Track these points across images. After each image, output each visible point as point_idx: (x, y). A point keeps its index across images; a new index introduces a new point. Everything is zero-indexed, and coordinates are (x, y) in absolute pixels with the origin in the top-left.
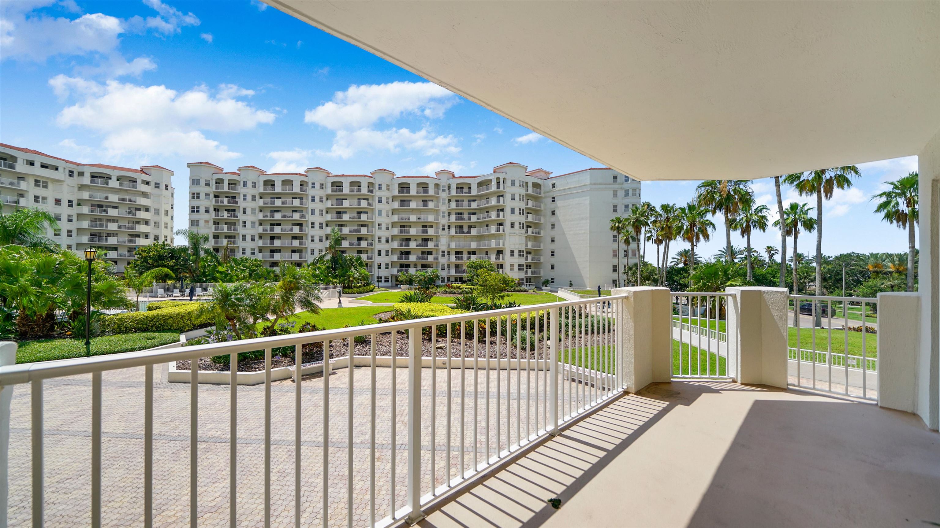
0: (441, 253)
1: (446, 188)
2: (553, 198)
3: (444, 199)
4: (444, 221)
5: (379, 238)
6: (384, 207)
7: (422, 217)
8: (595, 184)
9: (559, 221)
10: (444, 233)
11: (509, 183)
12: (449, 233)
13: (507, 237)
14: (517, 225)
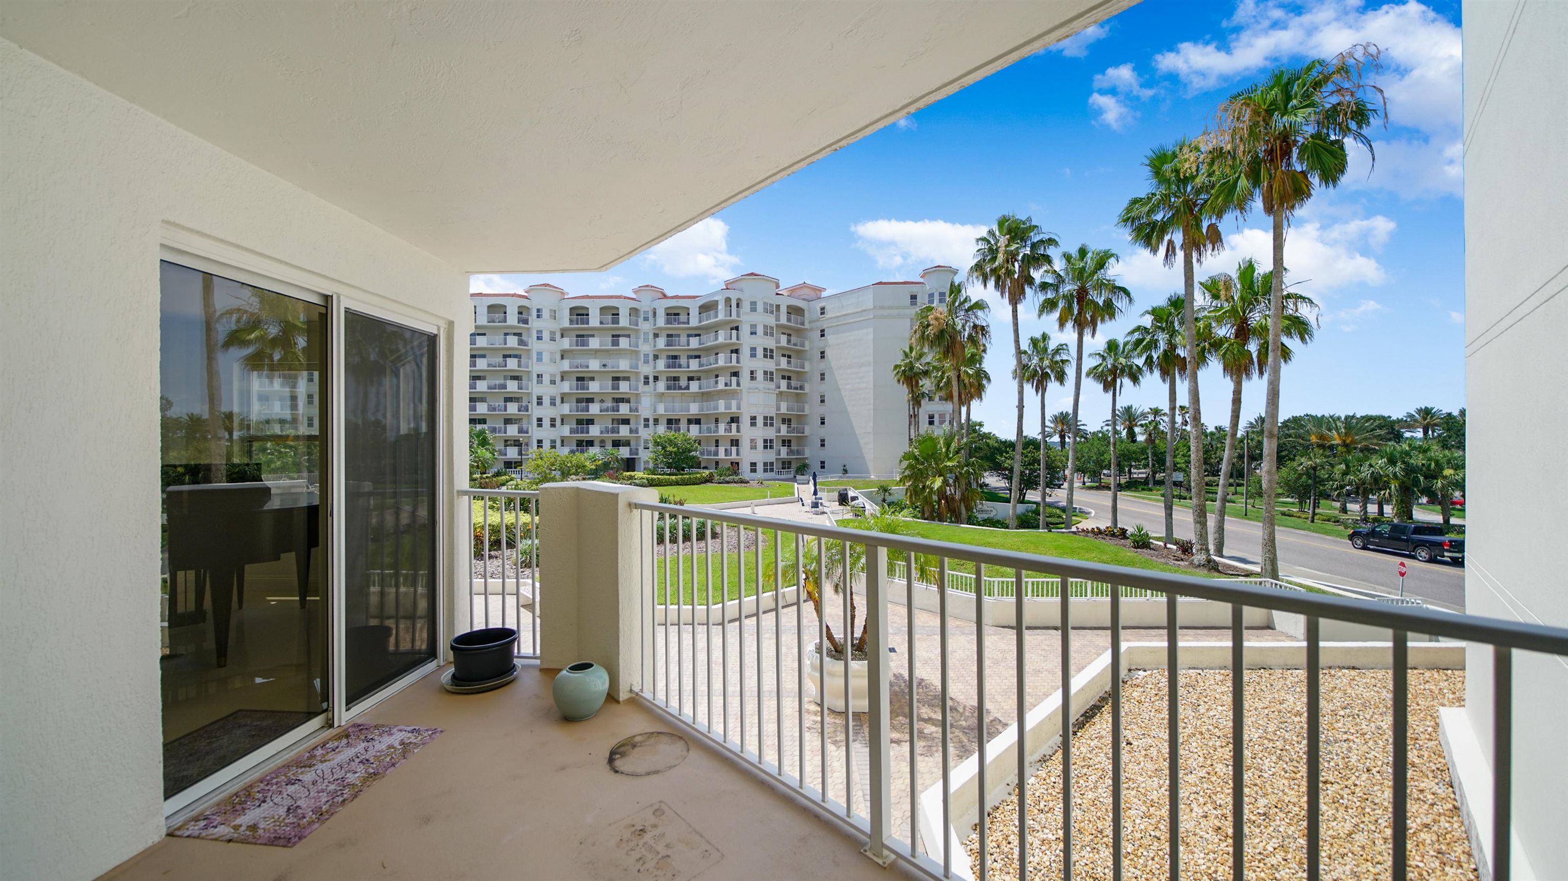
0: (642, 423)
1: (650, 315)
2: (823, 331)
3: (646, 334)
4: (646, 370)
5: (540, 399)
6: (547, 347)
7: (610, 362)
8: (881, 308)
9: (831, 368)
10: (646, 388)
11: (746, 306)
12: (655, 389)
13: (745, 395)
14: (760, 375)
